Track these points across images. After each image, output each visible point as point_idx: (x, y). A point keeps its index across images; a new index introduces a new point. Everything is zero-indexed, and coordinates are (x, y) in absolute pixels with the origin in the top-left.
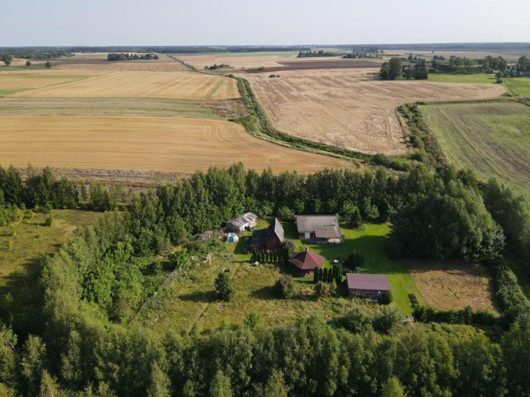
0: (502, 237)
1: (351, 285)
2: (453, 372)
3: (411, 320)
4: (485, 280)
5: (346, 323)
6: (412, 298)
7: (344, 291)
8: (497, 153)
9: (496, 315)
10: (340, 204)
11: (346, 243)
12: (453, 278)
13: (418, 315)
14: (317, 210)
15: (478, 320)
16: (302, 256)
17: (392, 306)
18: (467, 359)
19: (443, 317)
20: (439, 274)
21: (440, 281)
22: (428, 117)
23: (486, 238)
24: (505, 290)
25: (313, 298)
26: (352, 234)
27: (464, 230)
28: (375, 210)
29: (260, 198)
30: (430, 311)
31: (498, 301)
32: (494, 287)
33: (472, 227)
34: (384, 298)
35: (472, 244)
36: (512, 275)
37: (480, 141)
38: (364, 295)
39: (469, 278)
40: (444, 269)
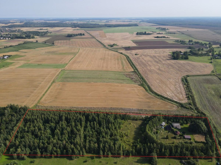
0: (207, 130)
1: (185, 137)
2: (200, 149)
3: (194, 142)
4: (204, 136)
5: (186, 143)
6: (194, 139)
7: (184, 138)
8: (208, 102)
9: (206, 142)
10: (179, 120)
11: (182, 128)
12: (200, 136)
13: (195, 142)
14: (175, 121)
15: (203, 143)
16: (177, 132)
17: (191, 140)
18: (202, 147)
19: (199, 142)
20: (197, 135)
21: (198, 136)
22: (191, 84)
23: (205, 130)
24: (207, 138)
25: (180, 139)
26: (182, 127)
27: (201, 129)
28: (185, 122)
29: (164, 119)
30: (197, 141)
31: (206, 140)
32: (206, 138)
33: (203, 129)
34: (190, 139)
35: (202, 131)
36: (208, 136)
37: (205, 97)
38: (187, 139)
39: (202, 136)
40: (198, 134)
